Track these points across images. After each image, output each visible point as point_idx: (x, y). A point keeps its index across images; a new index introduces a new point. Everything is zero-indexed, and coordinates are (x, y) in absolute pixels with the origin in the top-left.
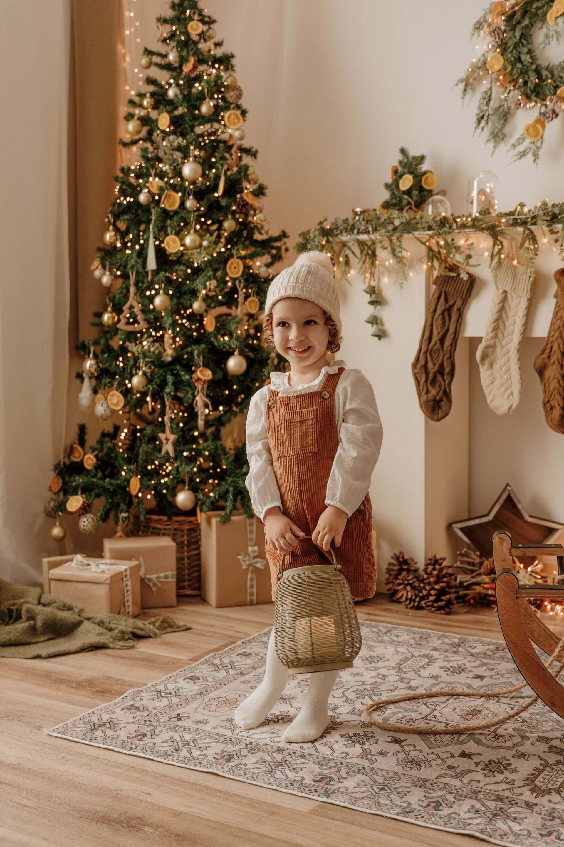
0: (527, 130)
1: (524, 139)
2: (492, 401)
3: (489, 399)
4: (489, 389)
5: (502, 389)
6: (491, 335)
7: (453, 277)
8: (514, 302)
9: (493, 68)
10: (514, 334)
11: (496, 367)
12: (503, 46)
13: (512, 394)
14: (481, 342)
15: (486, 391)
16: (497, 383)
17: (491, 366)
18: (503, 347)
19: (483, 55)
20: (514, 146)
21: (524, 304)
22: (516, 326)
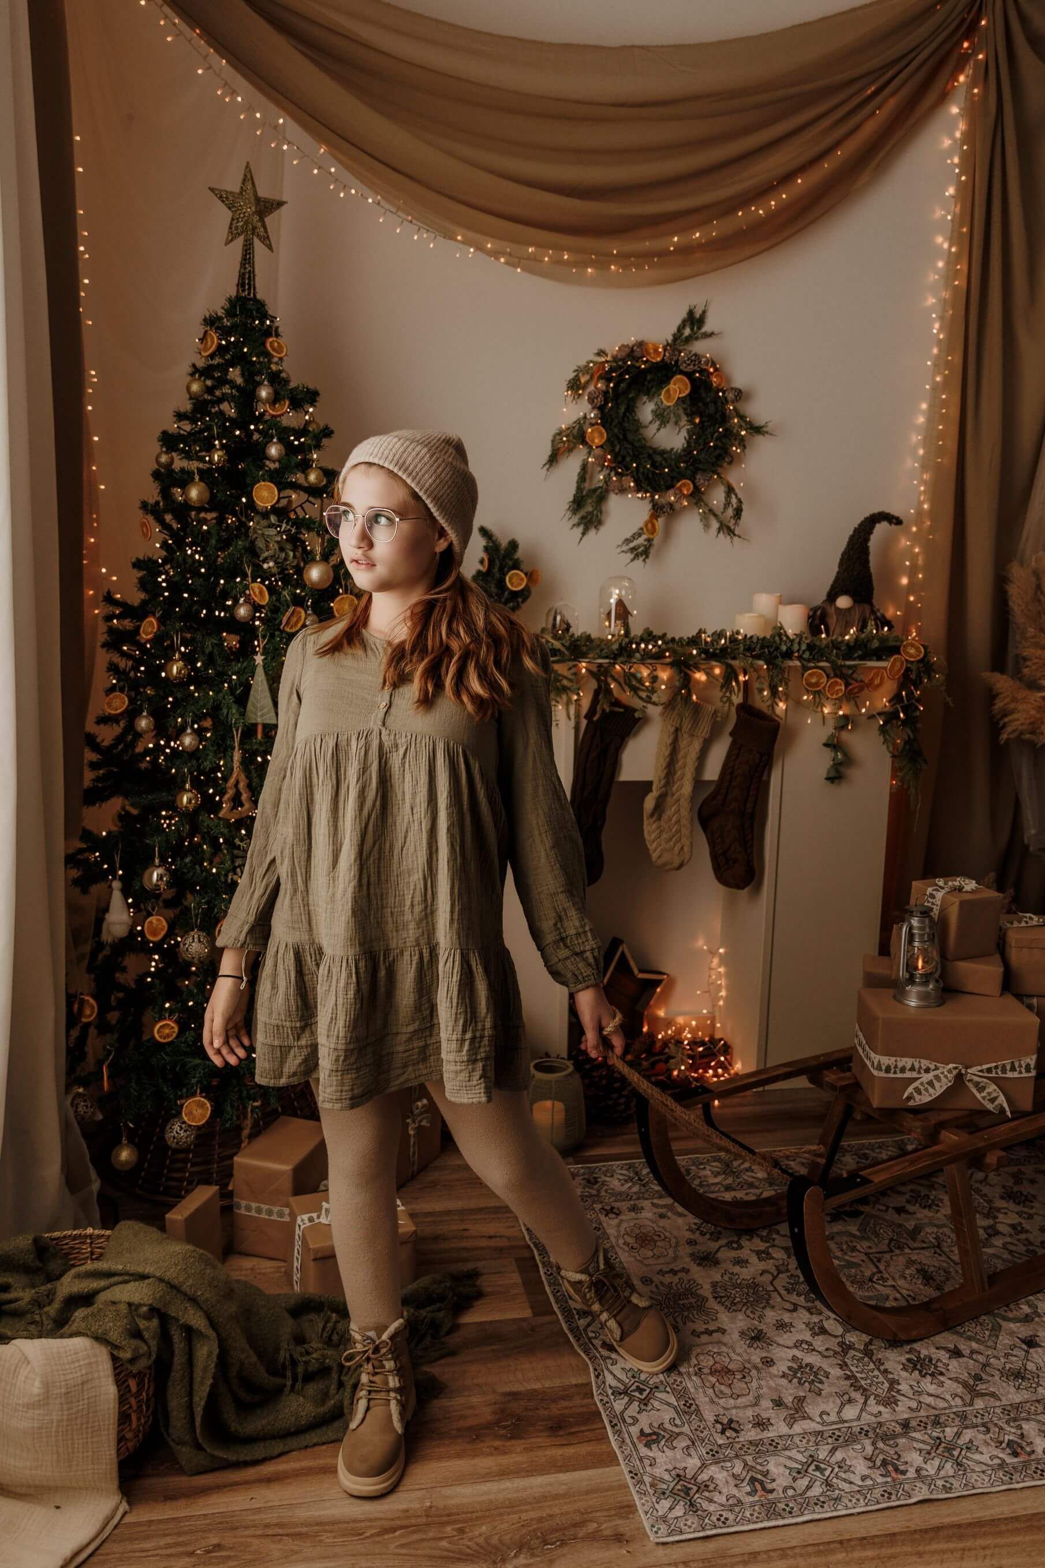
0: (646, 525)
1: (640, 535)
2: (660, 857)
3: (654, 856)
4: (654, 845)
5: (672, 843)
6: (663, 782)
7: (620, 713)
8: (685, 742)
9: (593, 441)
10: (685, 779)
11: (665, 817)
12: (606, 419)
13: (682, 848)
14: (651, 790)
15: (651, 847)
16: (664, 836)
17: (659, 819)
18: (673, 795)
19: (578, 422)
20: (627, 541)
21: (697, 745)
22: (687, 769)
